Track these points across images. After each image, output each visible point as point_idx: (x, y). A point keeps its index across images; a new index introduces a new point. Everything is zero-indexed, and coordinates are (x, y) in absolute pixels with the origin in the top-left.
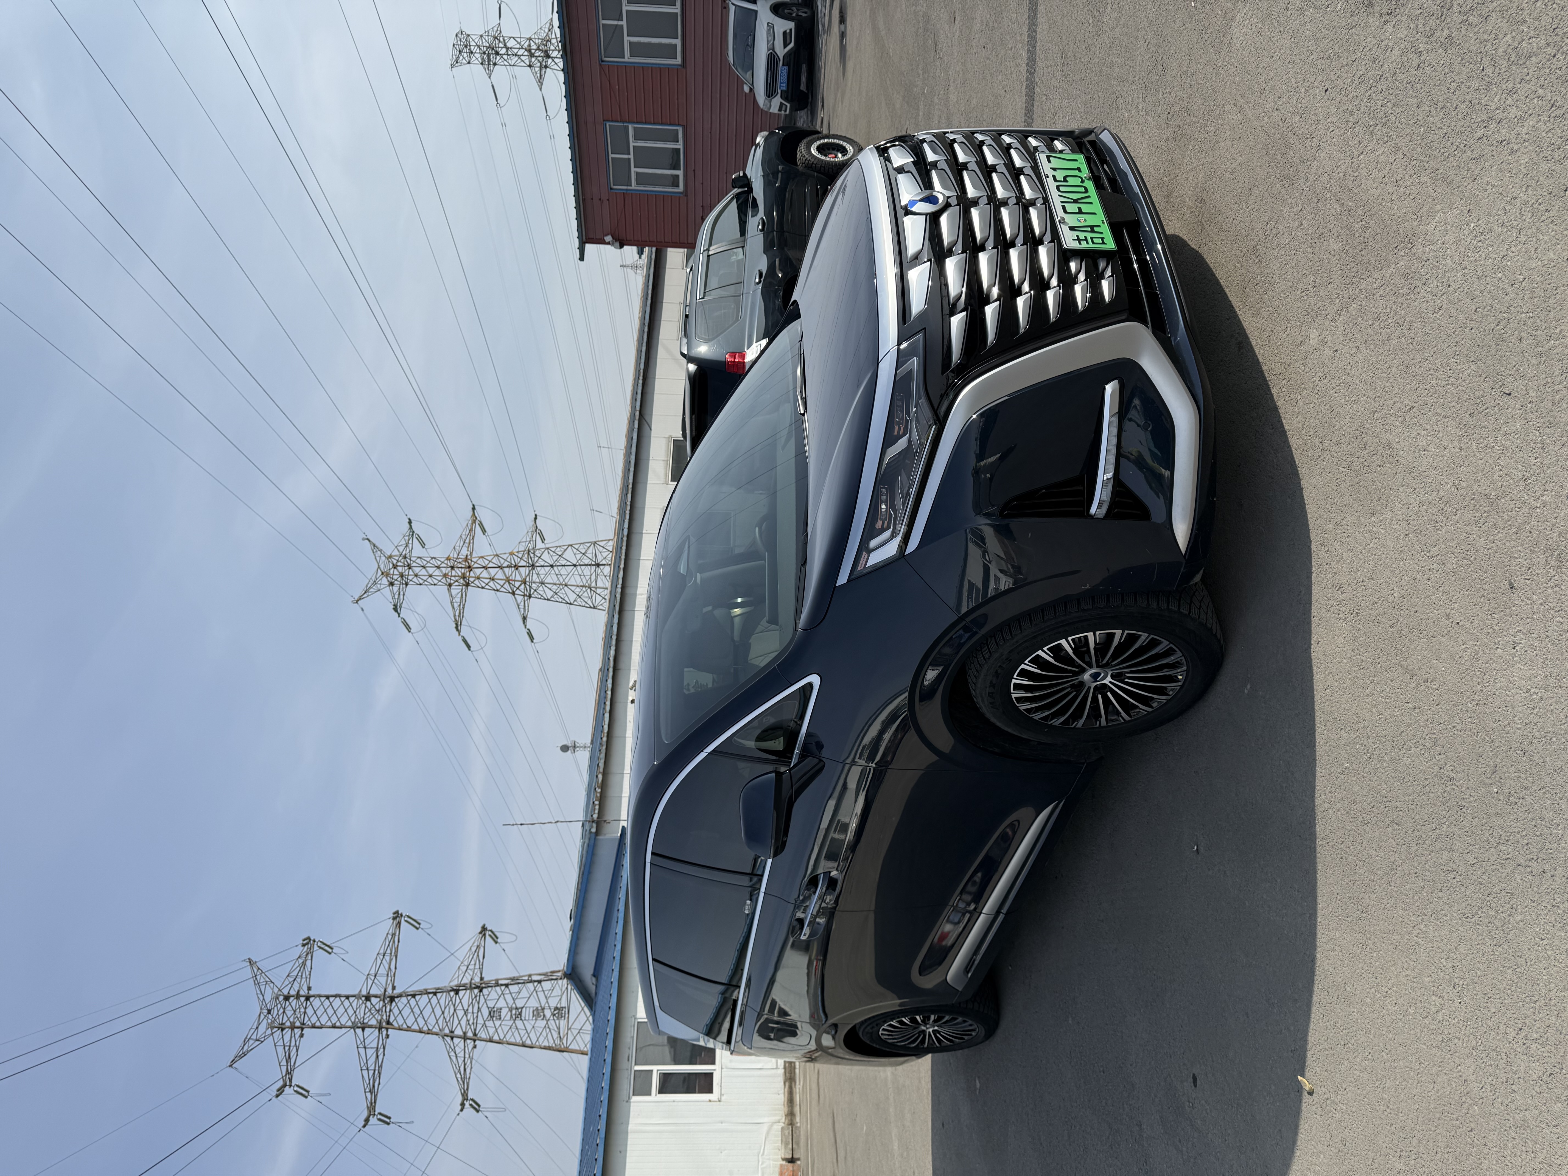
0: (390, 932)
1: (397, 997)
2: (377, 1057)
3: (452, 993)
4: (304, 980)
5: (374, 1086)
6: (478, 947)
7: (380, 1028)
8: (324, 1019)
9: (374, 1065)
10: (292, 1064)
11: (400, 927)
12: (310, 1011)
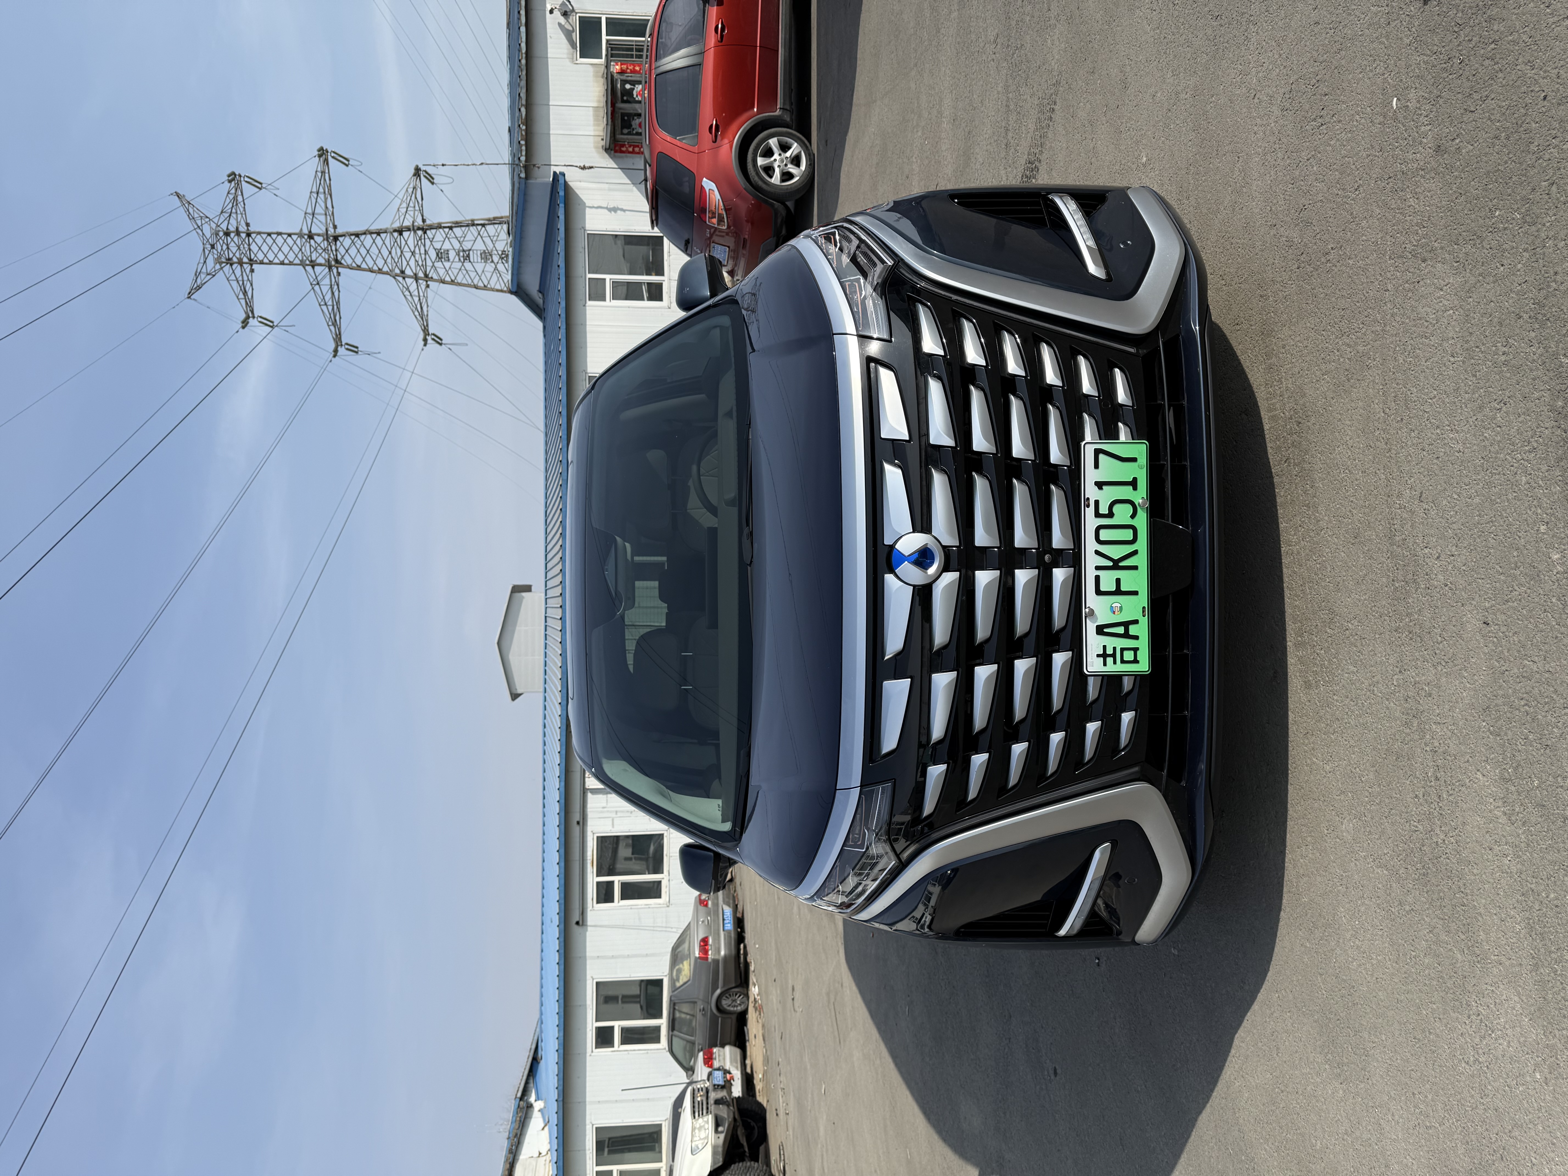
0: (319, 169)
1: (341, 236)
2: (333, 293)
3: (396, 234)
4: (239, 216)
5: (335, 320)
6: (414, 188)
7: (330, 267)
8: (271, 256)
9: (331, 300)
10: (250, 297)
11: (328, 164)
12: (254, 248)
